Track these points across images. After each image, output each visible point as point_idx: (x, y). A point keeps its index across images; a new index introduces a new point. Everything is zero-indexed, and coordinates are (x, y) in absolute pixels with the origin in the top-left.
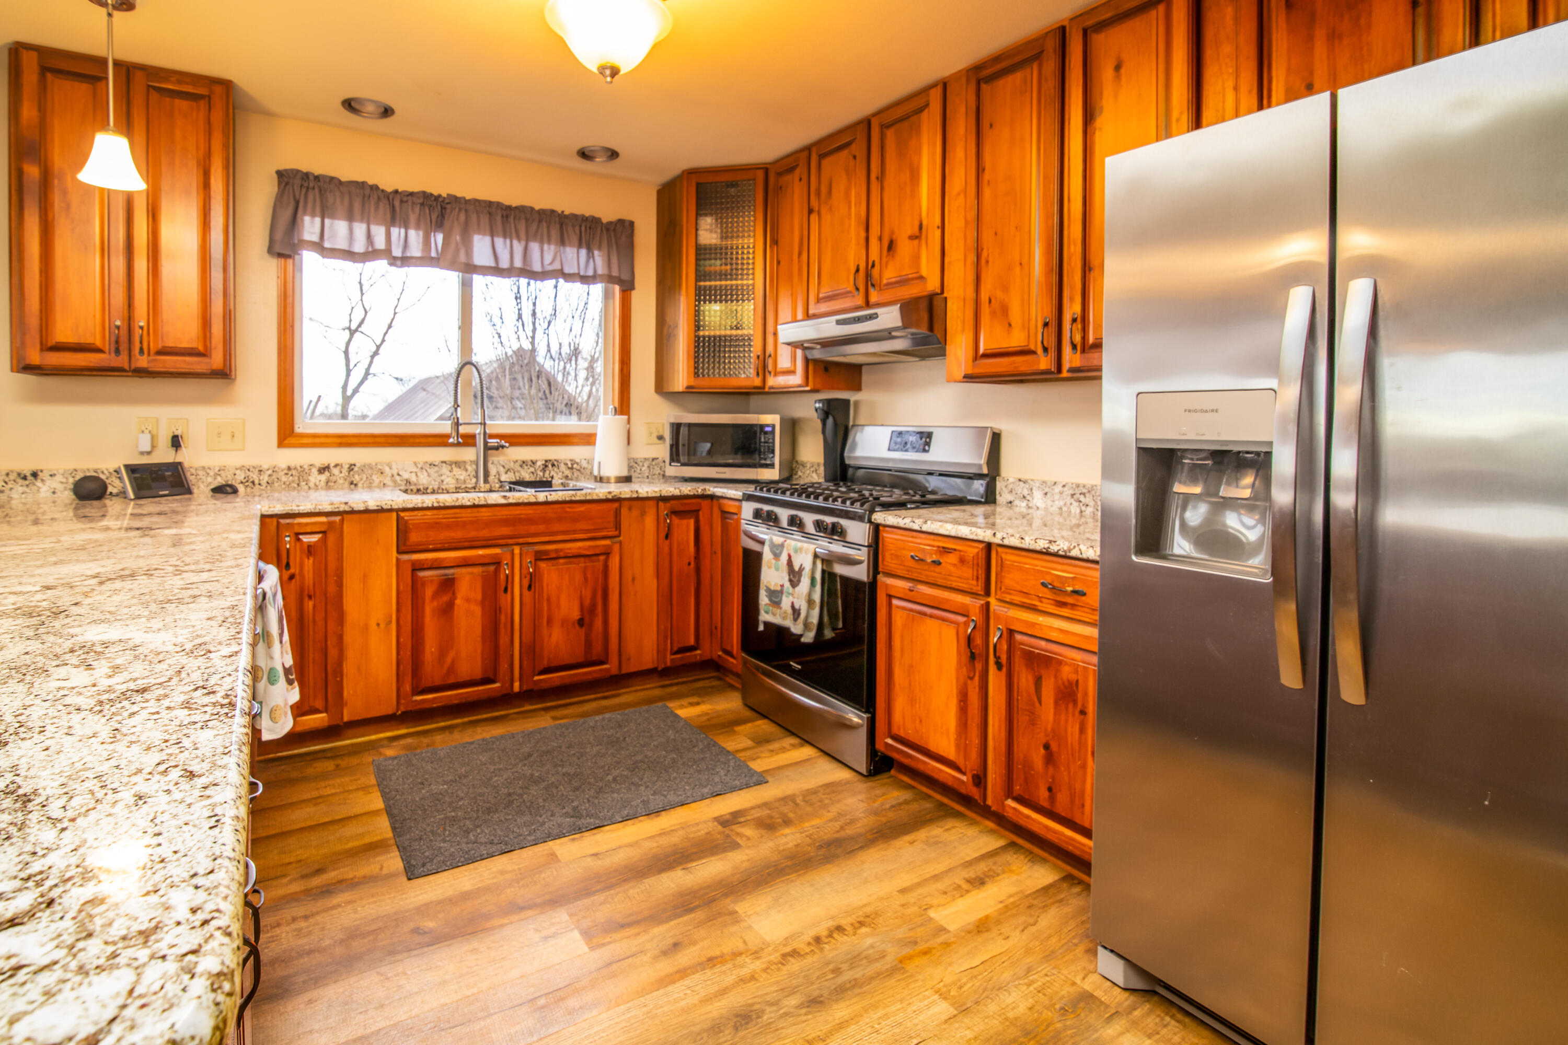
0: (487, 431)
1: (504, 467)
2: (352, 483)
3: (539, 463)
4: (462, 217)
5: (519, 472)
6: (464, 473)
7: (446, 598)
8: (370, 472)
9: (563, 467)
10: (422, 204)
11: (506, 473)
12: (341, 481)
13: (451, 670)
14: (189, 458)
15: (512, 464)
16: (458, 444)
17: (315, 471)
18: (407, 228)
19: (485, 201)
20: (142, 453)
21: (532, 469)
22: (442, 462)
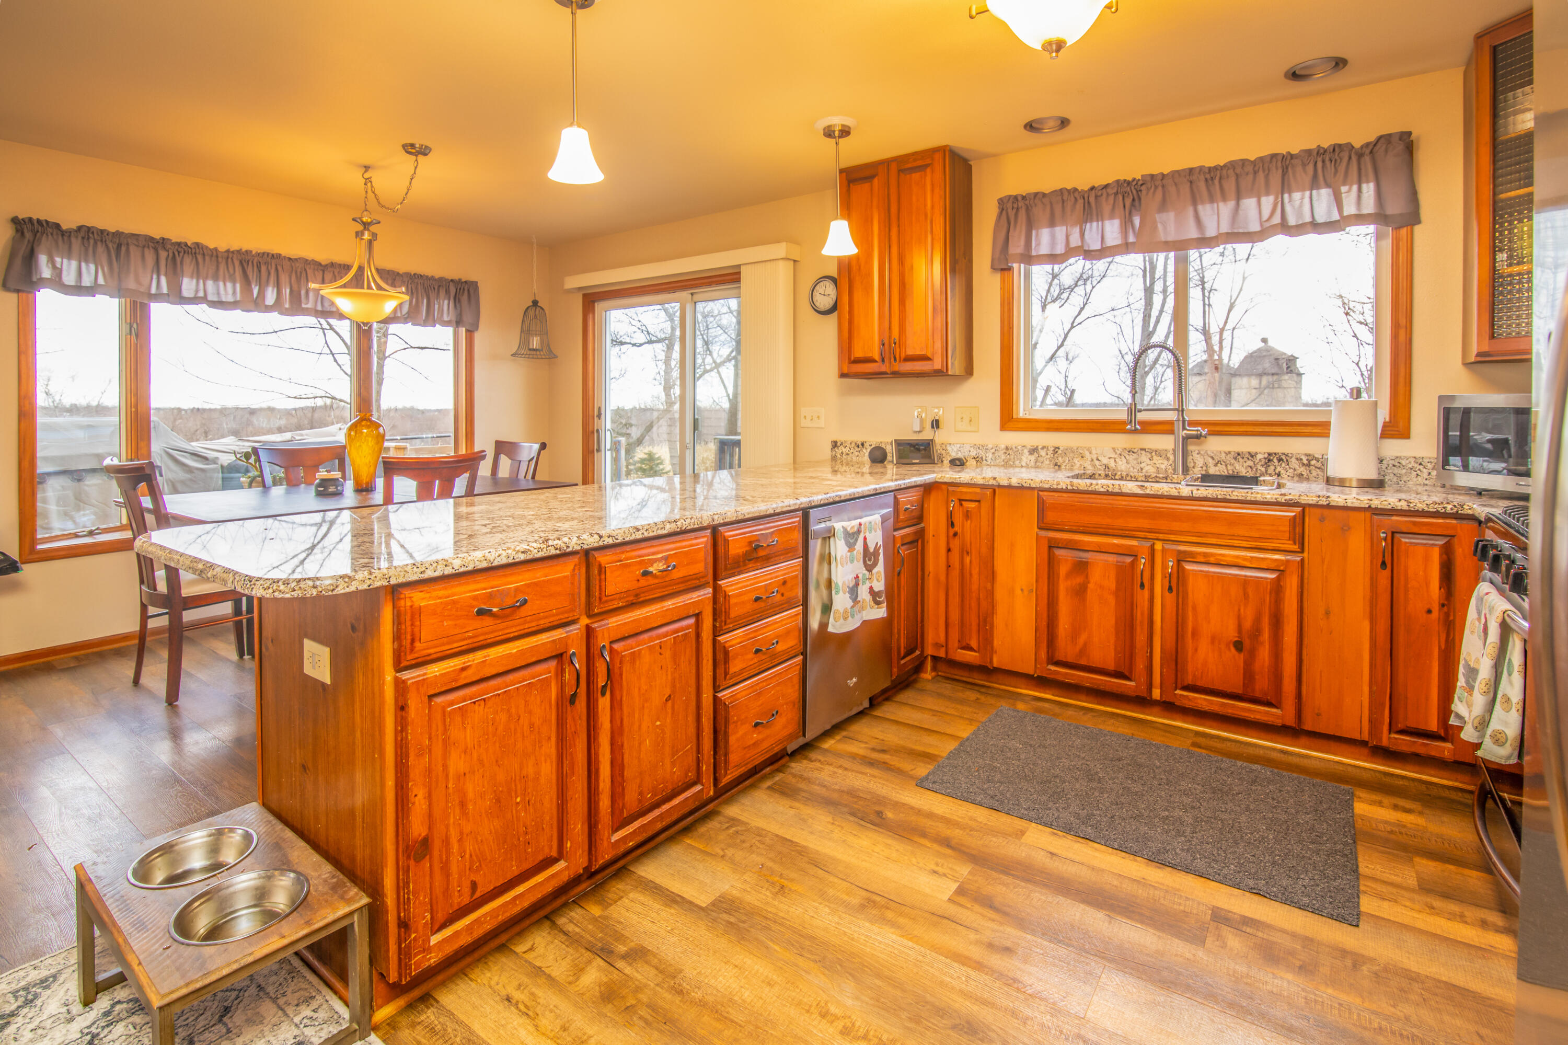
0: (1187, 418)
1: (1212, 458)
2: (1056, 465)
3: (1259, 456)
4: (1159, 192)
5: (1231, 464)
6: (1166, 462)
7: (1079, 580)
8: (1072, 455)
9: (1294, 463)
10: (1116, 194)
11: (1216, 465)
12: (1047, 462)
13: (1083, 652)
14: (940, 438)
15: (1223, 455)
16: (1135, 431)
17: (1026, 451)
18: (1102, 220)
19: (1184, 170)
20: (915, 432)
21: (1250, 463)
22: (1142, 449)
